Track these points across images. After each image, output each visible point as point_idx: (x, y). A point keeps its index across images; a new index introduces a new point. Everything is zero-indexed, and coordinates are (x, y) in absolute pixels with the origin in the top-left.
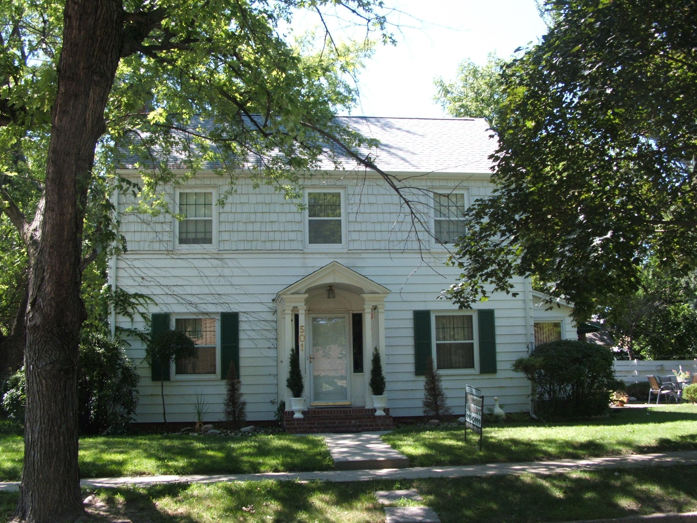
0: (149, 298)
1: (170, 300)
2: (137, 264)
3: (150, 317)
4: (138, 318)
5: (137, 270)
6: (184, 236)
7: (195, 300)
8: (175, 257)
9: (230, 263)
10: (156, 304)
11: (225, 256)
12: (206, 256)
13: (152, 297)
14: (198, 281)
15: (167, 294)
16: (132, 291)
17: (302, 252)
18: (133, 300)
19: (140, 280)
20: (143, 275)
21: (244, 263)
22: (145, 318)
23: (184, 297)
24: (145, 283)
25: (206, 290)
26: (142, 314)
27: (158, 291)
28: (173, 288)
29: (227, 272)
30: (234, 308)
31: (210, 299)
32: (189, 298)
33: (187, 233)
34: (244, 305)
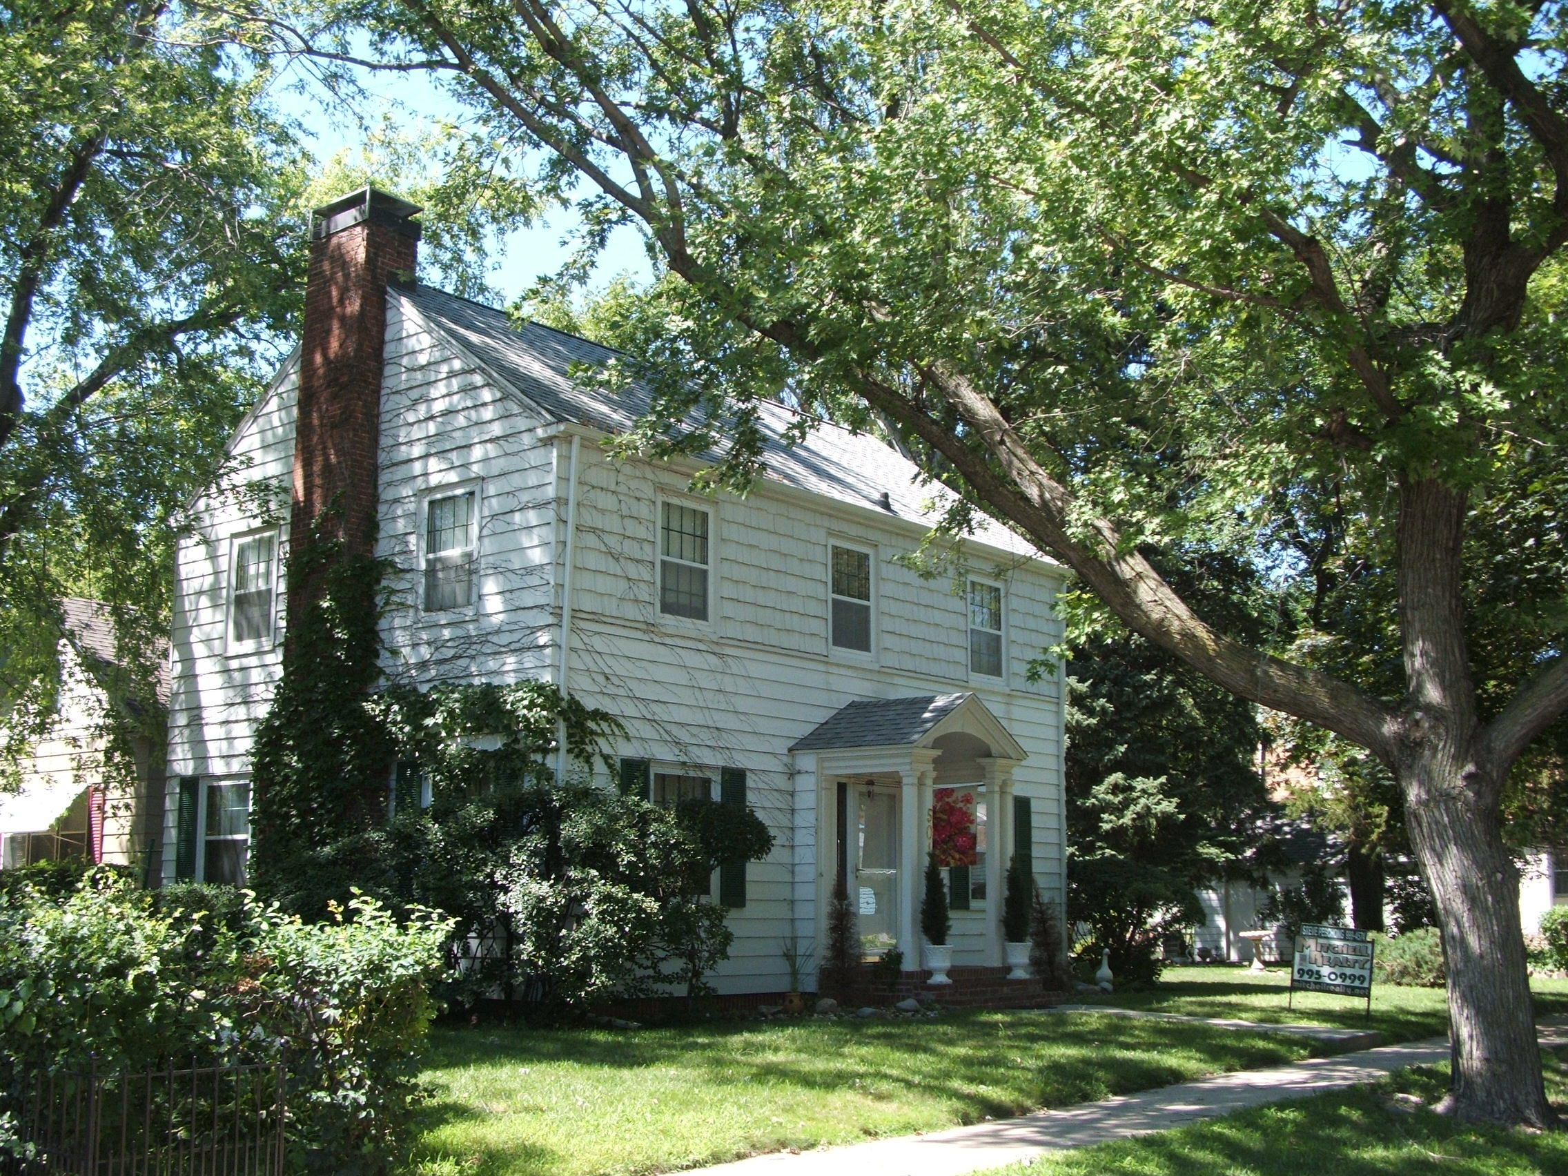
0: (619, 725)
1: (647, 731)
2: (598, 643)
3: (618, 765)
4: (599, 765)
5: (596, 656)
6: (671, 598)
7: (684, 736)
8: (657, 639)
9: (735, 667)
10: (628, 738)
11: (727, 651)
12: (702, 647)
13: (622, 721)
14: (686, 697)
15: (645, 718)
16: (590, 704)
17: (824, 659)
18: (591, 724)
19: (601, 679)
20: (607, 671)
21: (755, 670)
22: (610, 766)
23: (668, 727)
24: (612, 690)
25: (699, 718)
26: (606, 758)
27: (630, 710)
28: (654, 707)
29: (729, 684)
30: (741, 762)
31: (706, 737)
32: (674, 730)
33: (678, 591)
34: (754, 755)
